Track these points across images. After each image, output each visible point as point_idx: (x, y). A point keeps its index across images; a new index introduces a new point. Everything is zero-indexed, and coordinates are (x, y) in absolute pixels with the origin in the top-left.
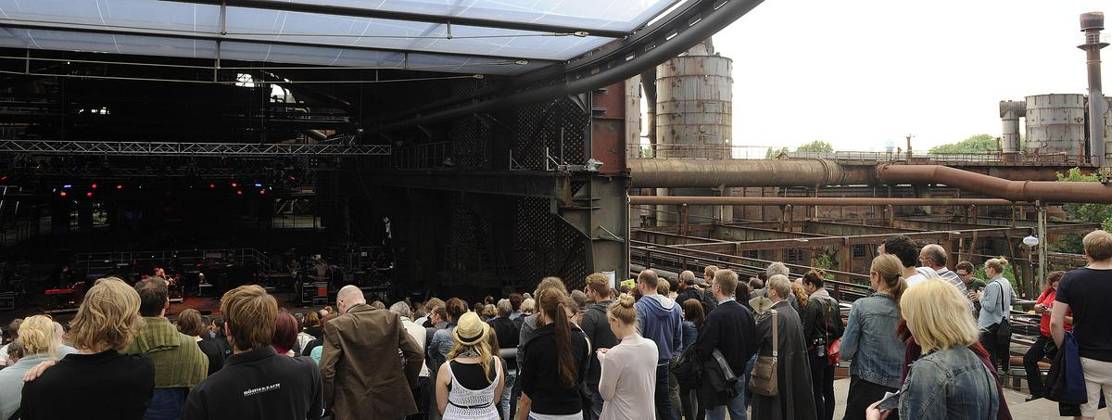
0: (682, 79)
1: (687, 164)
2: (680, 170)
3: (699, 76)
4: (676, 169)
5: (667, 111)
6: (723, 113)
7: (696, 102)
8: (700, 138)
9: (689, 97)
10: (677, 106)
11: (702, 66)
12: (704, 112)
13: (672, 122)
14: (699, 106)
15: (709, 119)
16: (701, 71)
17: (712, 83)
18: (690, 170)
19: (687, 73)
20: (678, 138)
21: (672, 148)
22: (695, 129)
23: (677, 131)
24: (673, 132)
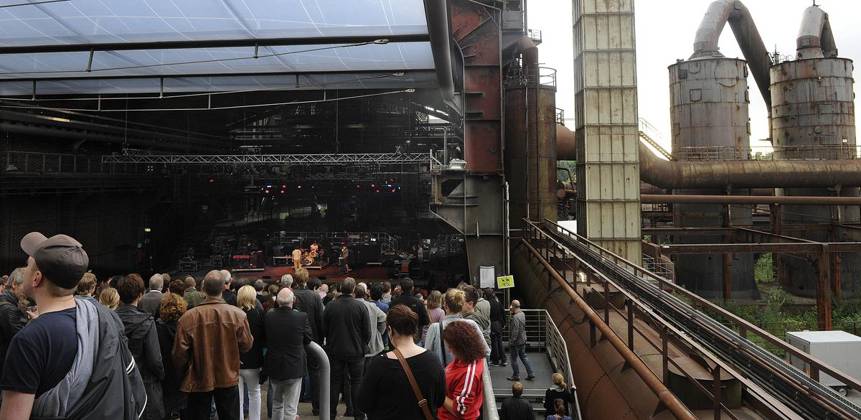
0: (794, 83)
1: (795, 165)
2: (787, 170)
3: (812, 79)
4: (781, 170)
5: (780, 114)
6: (842, 113)
7: (809, 105)
8: (816, 139)
9: (801, 99)
10: (789, 109)
11: (814, 69)
12: (819, 113)
13: (787, 125)
14: (813, 107)
15: (824, 120)
16: (814, 73)
17: (828, 85)
18: (798, 170)
19: (799, 76)
20: (792, 140)
21: (787, 149)
22: (810, 131)
23: (790, 132)
24: (787, 134)
